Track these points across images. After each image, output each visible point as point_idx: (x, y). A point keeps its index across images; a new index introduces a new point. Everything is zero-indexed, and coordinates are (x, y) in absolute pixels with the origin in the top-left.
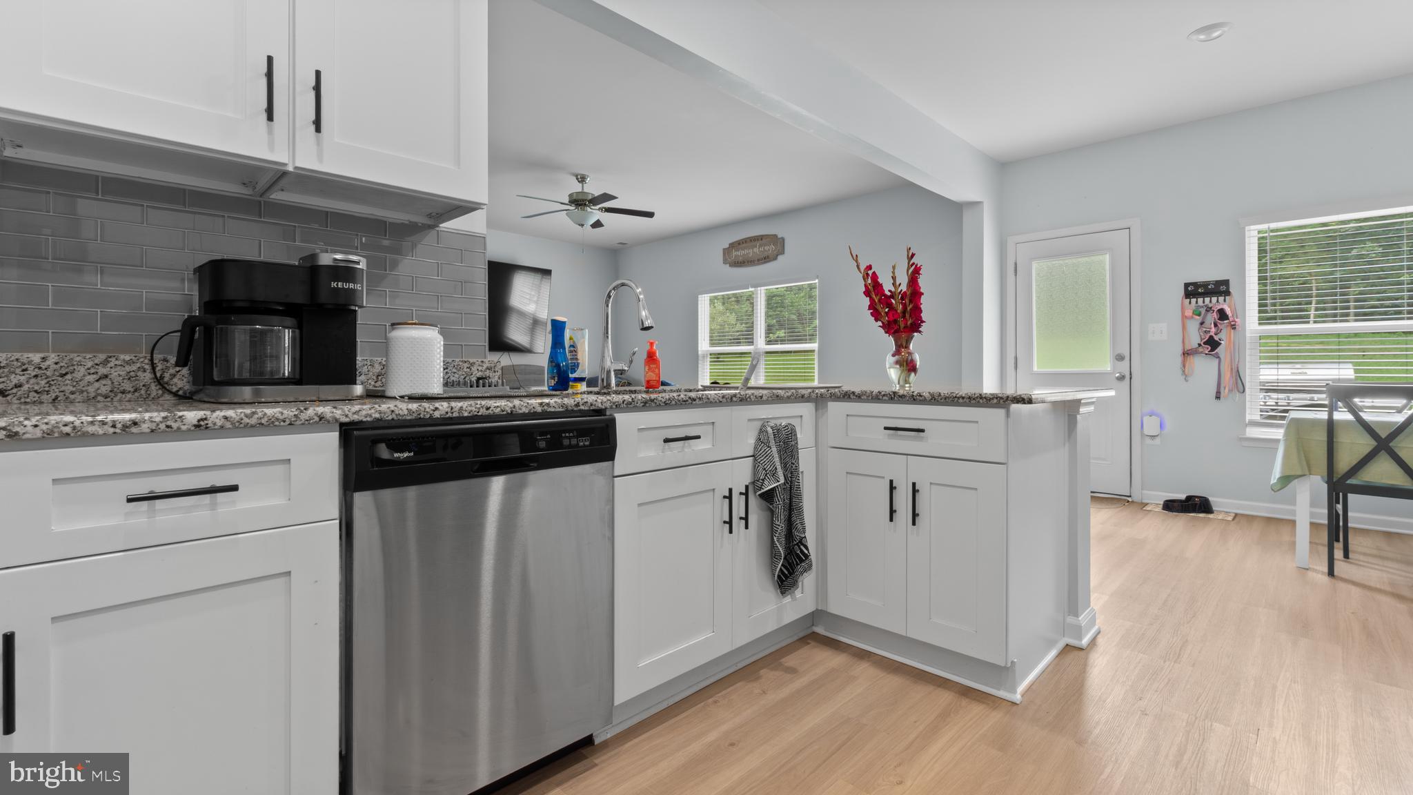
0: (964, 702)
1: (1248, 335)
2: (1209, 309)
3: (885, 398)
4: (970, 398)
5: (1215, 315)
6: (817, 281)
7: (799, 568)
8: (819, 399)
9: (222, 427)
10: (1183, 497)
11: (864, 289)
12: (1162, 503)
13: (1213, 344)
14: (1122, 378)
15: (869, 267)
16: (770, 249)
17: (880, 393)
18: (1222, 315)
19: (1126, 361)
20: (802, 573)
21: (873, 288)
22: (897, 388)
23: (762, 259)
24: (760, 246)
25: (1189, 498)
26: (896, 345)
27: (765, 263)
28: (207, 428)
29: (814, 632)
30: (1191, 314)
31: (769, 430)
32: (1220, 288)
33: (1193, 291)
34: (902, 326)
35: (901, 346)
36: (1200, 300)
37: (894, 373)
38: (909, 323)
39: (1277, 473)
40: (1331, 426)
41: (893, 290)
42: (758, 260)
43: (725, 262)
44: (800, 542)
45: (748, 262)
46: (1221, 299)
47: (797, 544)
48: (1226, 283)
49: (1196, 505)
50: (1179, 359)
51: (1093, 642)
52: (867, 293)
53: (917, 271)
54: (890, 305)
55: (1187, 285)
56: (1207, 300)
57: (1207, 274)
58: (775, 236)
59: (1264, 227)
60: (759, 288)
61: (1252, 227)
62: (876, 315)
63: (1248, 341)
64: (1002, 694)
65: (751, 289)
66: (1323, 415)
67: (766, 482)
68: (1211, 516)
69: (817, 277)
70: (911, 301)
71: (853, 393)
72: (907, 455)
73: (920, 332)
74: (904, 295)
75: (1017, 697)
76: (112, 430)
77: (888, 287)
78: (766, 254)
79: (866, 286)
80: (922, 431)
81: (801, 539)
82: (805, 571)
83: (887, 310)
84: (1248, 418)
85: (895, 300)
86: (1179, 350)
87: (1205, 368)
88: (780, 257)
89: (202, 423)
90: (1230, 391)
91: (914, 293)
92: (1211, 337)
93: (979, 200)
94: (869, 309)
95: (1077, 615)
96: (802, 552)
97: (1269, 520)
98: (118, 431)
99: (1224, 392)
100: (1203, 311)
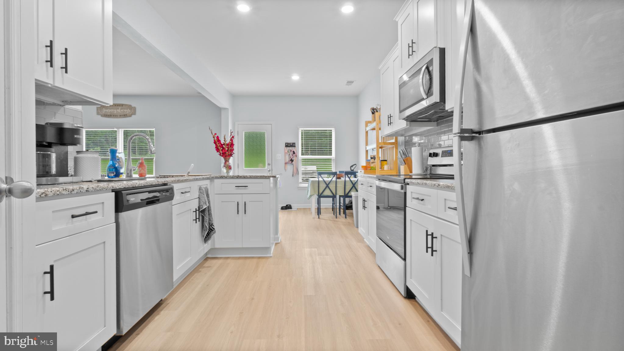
0: (260, 260)
1: (299, 158)
2: (291, 151)
3: (235, 177)
4: (261, 176)
5: (292, 153)
6: (154, 129)
7: (212, 233)
8: (211, 179)
9: (92, 191)
10: (285, 205)
11: (214, 141)
12: (281, 208)
13: (292, 161)
14: (269, 171)
15: (216, 134)
16: (128, 111)
17: (233, 176)
18: (294, 153)
19: (271, 166)
20: (213, 234)
21: (217, 141)
22: (226, 175)
23: (122, 115)
24: (121, 109)
25: (287, 205)
26: (225, 160)
27: (124, 117)
28: (89, 191)
29: (207, 257)
30: (287, 152)
31: (204, 189)
32: (293, 145)
33: (288, 145)
34: (227, 154)
35: (226, 161)
36: (289, 148)
37: (224, 170)
38: (229, 154)
39: (309, 195)
40: (319, 181)
41: (224, 142)
42: (120, 116)
43: (98, 114)
44: (212, 225)
45: (113, 116)
46: (293, 148)
47: (211, 226)
48: (294, 143)
49: (288, 207)
50: (284, 165)
51: (281, 241)
52: (215, 143)
53: (233, 137)
54: (223, 148)
55: (286, 143)
56: (290, 148)
57: (290, 141)
58: (130, 106)
59: (303, 129)
60: (120, 129)
61: (300, 129)
62: (218, 150)
63: (299, 160)
64: (268, 255)
65: (115, 129)
66: (317, 180)
67: (204, 206)
68: (292, 210)
69: (154, 128)
70: (231, 147)
71: (224, 176)
72: (242, 194)
73: (232, 156)
74: (228, 145)
75: (272, 255)
76: (68, 193)
77: (222, 142)
78: (125, 113)
79: (214, 140)
80: (247, 186)
81: (212, 223)
82: (214, 233)
83: (222, 149)
84: (299, 181)
85: (225, 146)
86: (284, 163)
87: (289, 167)
88: (133, 116)
89: (88, 190)
90: (296, 174)
91: (232, 145)
92: (292, 159)
93: (227, 108)
94: (216, 148)
95: (278, 235)
96: (212, 228)
97: (304, 209)
98: (69, 193)
99: (294, 174)
100: (289, 151)
